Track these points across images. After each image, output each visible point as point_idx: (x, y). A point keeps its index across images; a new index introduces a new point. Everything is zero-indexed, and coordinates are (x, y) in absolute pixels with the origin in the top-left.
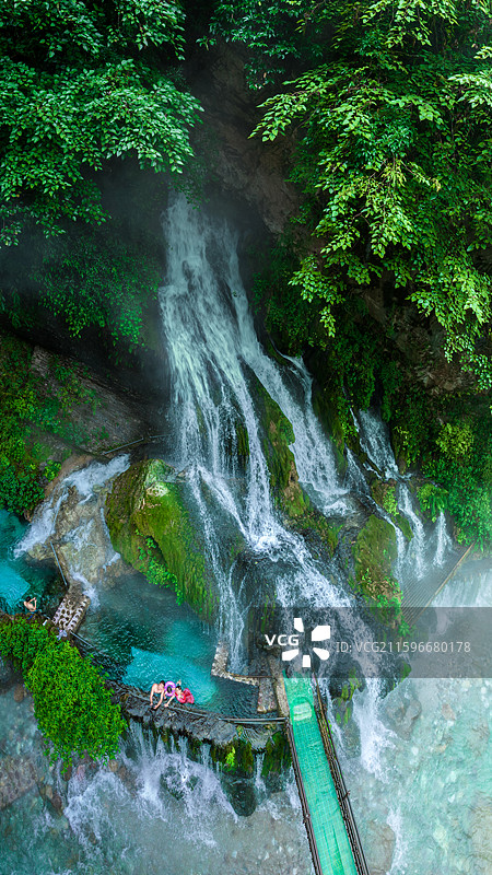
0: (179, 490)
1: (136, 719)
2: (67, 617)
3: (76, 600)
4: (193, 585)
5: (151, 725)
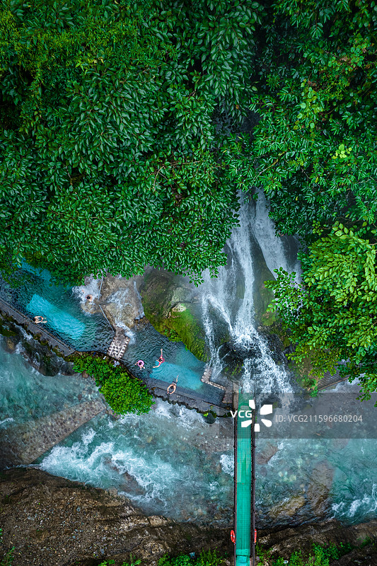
0: (194, 308)
1: (159, 397)
2: (116, 350)
3: (121, 340)
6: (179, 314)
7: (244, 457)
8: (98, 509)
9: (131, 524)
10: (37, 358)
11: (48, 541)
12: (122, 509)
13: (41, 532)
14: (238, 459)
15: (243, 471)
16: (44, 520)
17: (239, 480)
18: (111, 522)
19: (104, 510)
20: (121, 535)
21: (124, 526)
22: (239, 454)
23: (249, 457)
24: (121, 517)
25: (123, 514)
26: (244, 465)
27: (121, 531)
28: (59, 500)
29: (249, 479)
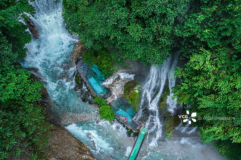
0: (140, 93)
1: (116, 119)
2: (109, 100)
3: (112, 98)
4: (135, 107)
5: (119, 120)
6: (136, 93)
7: (136, 148)
8: (78, 147)
9: (87, 157)
10: (83, 95)
11: (58, 148)
12: (86, 151)
13: (57, 144)
14: (134, 148)
15: (134, 152)
16: (60, 141)
17: (132, 155)
18: (80, 153)
19: (80, 149)
20: (82, 159)
21: (84, 157)
22: (135, 146)
23: (138, 149)
24: (84, 153)
25: (85, 153)
26: (135, 151)
27: (83, 158)
28: (67, 138)
29: (135, 156)
